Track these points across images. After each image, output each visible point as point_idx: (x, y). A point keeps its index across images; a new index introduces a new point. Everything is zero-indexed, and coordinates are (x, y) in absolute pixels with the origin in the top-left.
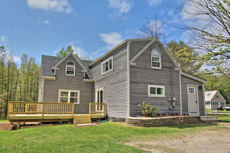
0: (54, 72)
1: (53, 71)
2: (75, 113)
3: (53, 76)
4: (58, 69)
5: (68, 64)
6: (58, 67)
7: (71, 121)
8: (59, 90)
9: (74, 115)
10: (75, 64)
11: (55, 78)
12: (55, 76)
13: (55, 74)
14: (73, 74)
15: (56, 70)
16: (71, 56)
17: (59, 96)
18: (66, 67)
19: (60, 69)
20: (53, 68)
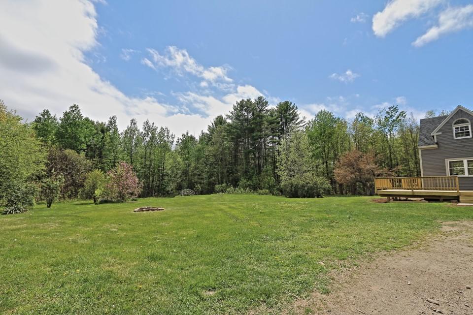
0: (434, 139)
1: (433, 137)
2: (460, 190)
3: (433, 144)
4: (440, 133)
5: (455, 124)
6: (438, 131)
7: (456, 199)
8: (446, 160)
9: (460, 191)
10: (469, 121)
11: (436, 146)
12: (437, 143)
13: (436, 141)
14: (469, 135)
15: (437, 135)
16: (460, 111)
17: (446, 167)
18: (454, 128)
19: (443, 133)
20: (432, 134)
